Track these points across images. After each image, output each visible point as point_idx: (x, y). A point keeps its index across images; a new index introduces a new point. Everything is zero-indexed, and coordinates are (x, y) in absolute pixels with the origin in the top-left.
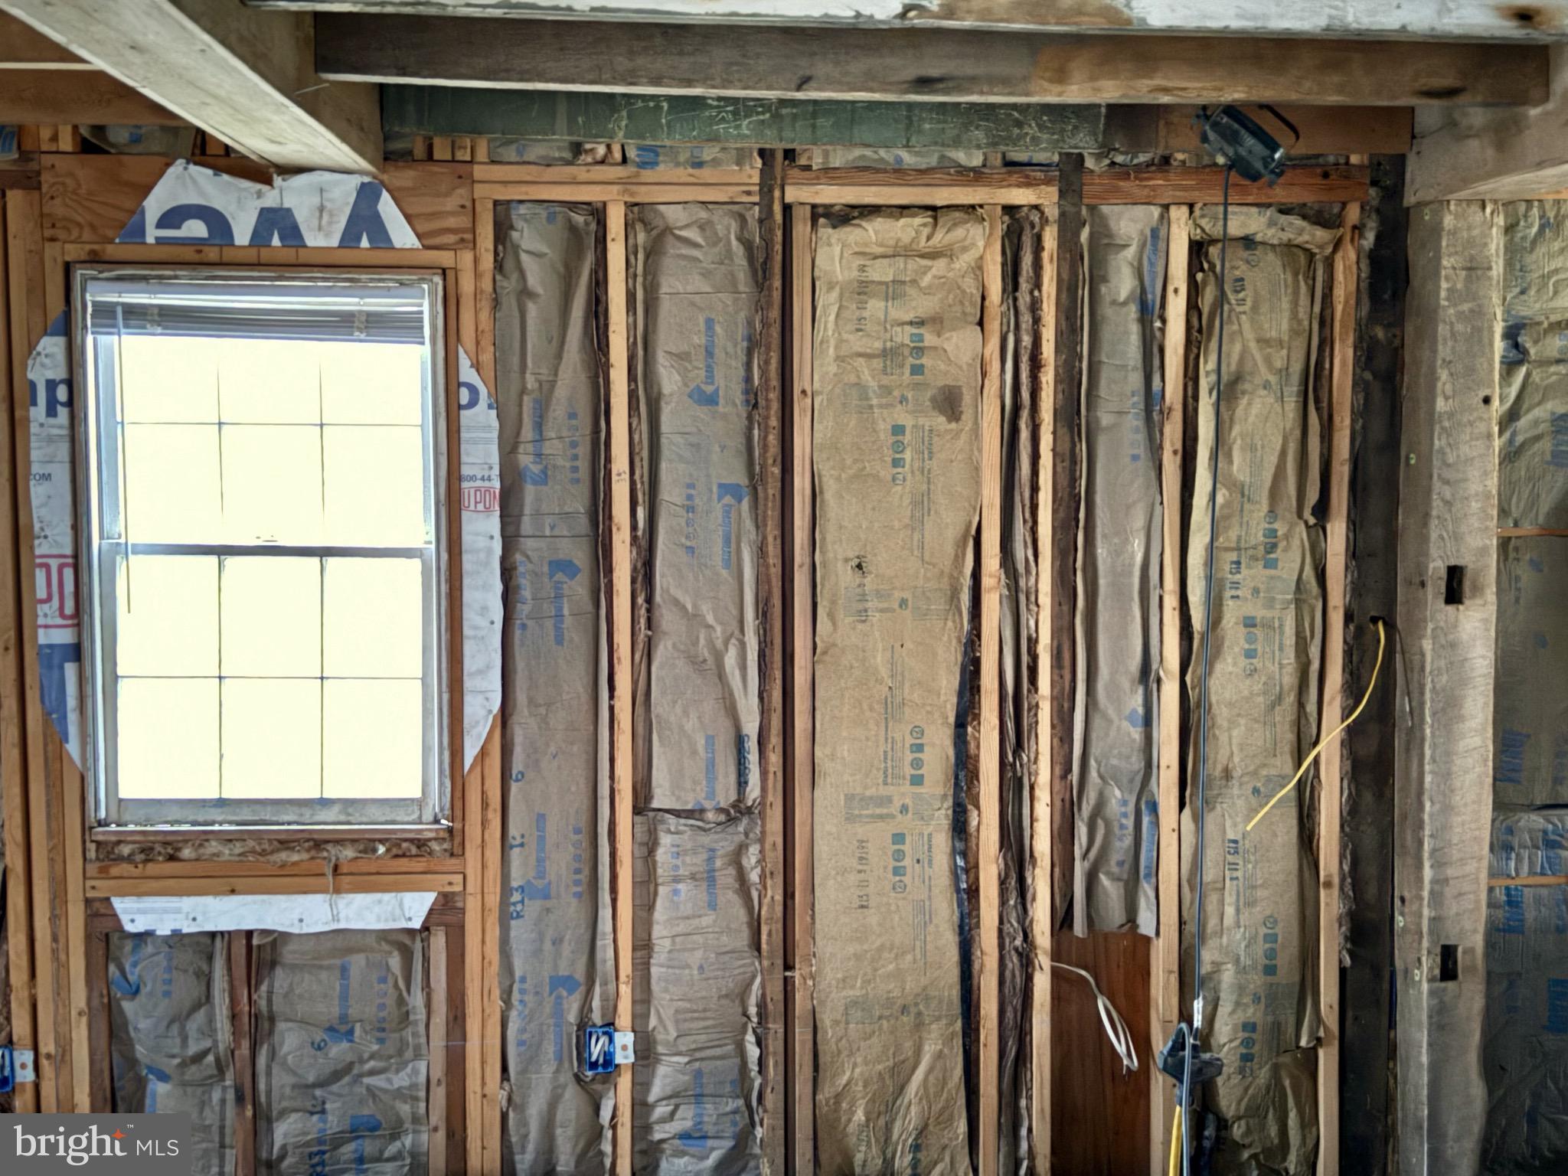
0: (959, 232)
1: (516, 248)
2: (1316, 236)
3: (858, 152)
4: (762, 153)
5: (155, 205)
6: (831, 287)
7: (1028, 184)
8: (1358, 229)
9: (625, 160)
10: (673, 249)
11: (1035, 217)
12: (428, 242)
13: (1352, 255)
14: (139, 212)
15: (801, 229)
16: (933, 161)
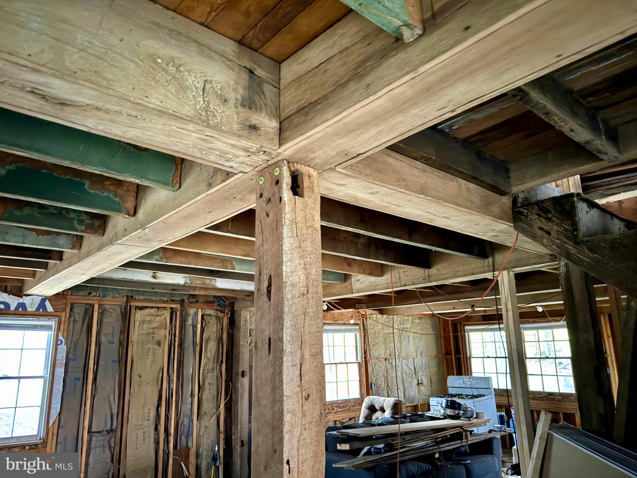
0: (163, 312)
1: (74, 312)
2: (220, 315)
3: (144, 297)
4: (127, 296)
6: (137, 321)
7: (175, 304)
8: (227, 314)
9: (99, 296)
10: (106, 313)
11: (176, 310)
12: (56, 310)
13: (226, 318)
15: (133, 310)
16: (158, 299)
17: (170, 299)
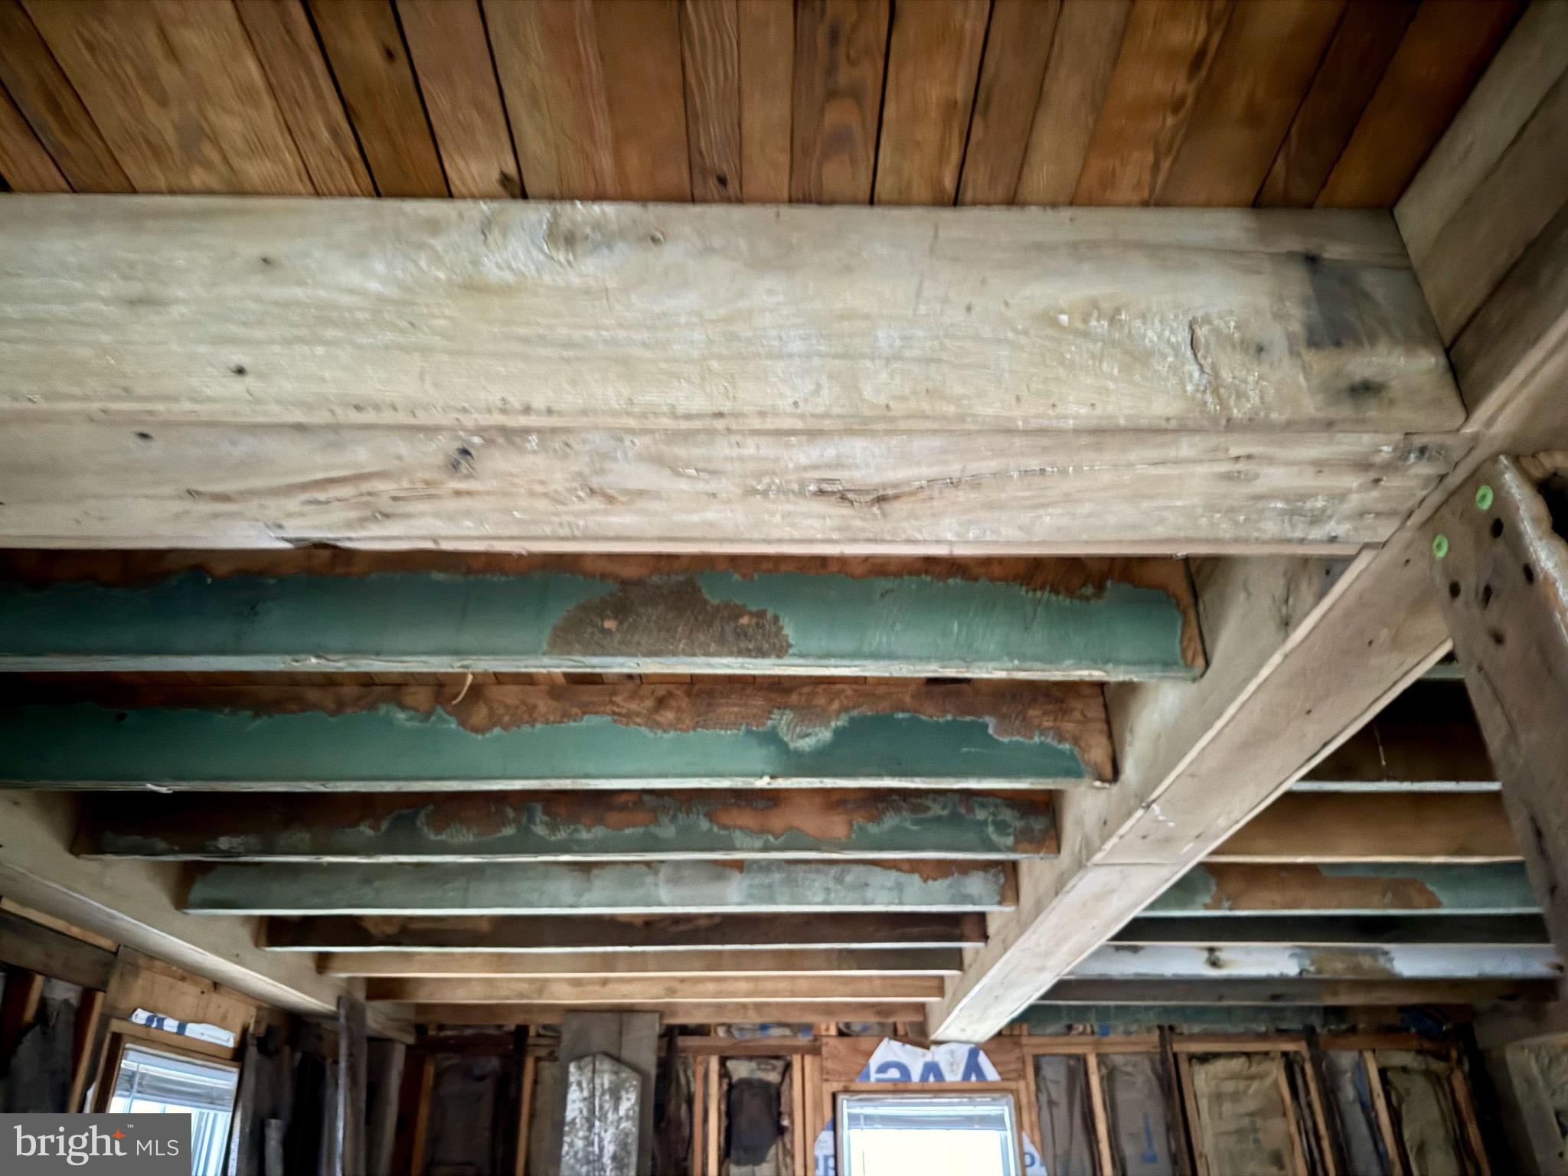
0: (1263, 1066)
1: (1044, 1079)
2: (1438, 1066)
3: (1205, 1026)
4: (1161, 1028)
5: (875, 1062)
6: (1204, 1096)
7: (1292, 1040)
8: (1460, 1062)
9: (1093, 1033)
10: (1119, 1077)
11: (1298, 1058)
12: (1005, 1076)
13: (1460, 1074)
14: (866, 1065)
15: (1184, 1066)
16: (1243, 1029)
17: (1272, 1028)
